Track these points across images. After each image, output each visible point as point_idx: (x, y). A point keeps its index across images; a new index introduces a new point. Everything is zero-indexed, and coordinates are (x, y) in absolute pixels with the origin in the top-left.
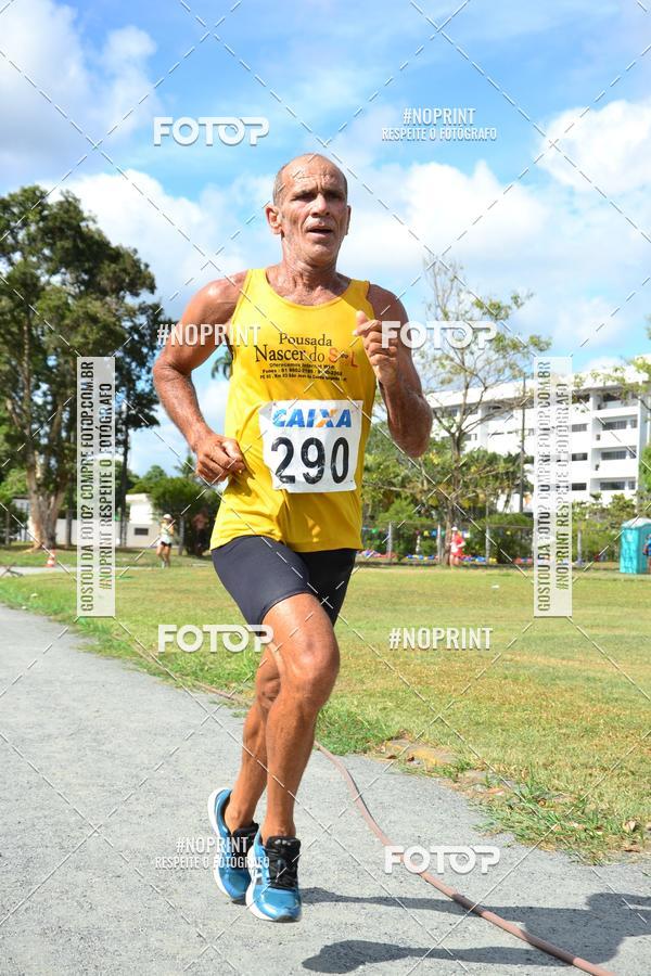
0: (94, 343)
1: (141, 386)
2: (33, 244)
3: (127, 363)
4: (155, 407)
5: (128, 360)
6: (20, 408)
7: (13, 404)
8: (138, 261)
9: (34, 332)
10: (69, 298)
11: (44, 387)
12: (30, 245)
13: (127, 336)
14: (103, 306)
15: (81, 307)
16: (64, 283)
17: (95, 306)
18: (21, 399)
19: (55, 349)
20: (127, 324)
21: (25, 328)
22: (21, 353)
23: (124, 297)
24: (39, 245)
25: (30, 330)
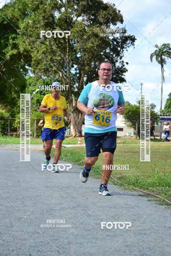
0: (96, 46)
1: (118, 64)
2: (69, 4)
3: (111, 55)
4: (124, 74)
5: (112, 53)
6: (66, 76)
7: (62, 74)
8: (115, 9)
9: (71, 42)
10: (86, 27)
11: (76, 66)
12: (68, 4)
13: (111, 43)
14: (100, 30)
15: (91, 30)
16: (83, 20)
17: (96, 30)
18: (65, 72)
19: (80, 49)
20: (111, 38)
21: (67, 41)
22: (66, 51)
23: (110, 26)
24: (72, 4)
25: (69, 41)
